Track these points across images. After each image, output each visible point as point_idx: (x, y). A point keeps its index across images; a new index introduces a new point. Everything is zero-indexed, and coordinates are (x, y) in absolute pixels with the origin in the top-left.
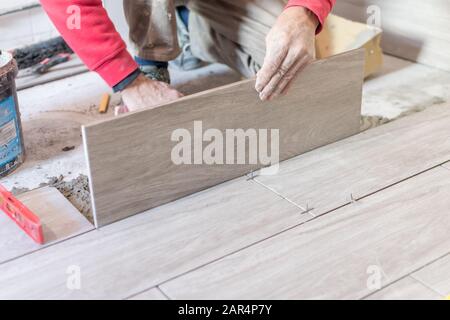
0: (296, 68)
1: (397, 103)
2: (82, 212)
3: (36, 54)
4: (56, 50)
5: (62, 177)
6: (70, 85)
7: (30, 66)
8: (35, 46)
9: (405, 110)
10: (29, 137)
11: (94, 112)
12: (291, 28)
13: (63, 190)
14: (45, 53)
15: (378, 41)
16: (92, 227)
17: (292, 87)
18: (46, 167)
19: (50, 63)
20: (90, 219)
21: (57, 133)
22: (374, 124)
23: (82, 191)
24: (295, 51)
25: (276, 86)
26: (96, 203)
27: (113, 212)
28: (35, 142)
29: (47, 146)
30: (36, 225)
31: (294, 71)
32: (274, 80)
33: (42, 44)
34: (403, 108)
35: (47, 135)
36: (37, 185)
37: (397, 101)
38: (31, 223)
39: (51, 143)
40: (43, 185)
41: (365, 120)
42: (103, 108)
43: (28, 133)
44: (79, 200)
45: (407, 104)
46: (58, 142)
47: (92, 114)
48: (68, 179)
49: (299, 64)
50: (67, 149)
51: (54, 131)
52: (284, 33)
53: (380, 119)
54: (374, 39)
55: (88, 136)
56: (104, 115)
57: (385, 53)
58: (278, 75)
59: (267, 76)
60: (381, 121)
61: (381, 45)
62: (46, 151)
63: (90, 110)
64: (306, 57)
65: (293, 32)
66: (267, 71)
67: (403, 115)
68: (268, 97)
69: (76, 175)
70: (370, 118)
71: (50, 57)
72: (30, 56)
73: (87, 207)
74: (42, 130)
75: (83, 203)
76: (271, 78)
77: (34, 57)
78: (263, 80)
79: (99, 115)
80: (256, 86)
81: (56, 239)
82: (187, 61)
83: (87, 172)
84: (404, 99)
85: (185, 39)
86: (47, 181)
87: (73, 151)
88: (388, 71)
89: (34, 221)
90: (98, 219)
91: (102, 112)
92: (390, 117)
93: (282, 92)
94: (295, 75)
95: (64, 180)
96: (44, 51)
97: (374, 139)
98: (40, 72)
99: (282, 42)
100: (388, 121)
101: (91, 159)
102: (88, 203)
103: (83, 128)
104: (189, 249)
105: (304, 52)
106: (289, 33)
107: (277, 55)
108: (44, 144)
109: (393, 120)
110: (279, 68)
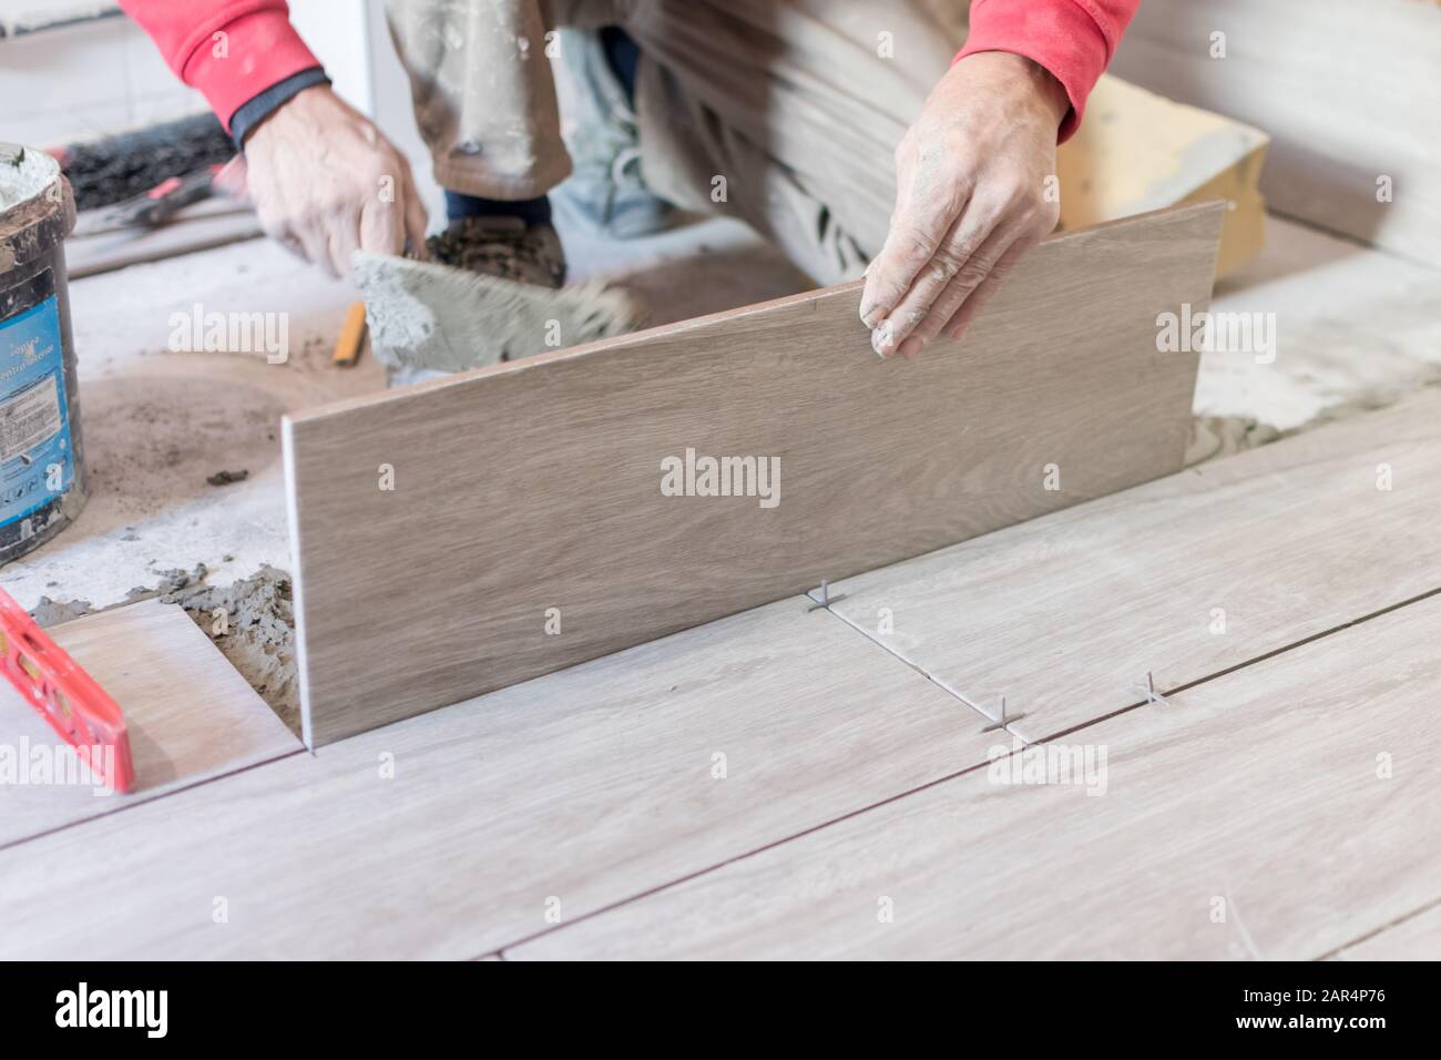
0: (995, 253)
1: (1307, 379)
2: (262, 690)
3: (136, 163)
4: (202, 154)
5: (203, 572)
6: (242, 269)
7: (117, 200)
8: (137, 136)
9: (1330, 402)
10: (103, 433)
11: (317, 360)
12: (981, 118)
13: (203, 617)
14: (168, 161)
15: (1254, 173)
16: (295, 744)
17: (979, 318)
18: (150, 536)
19: (182, 194)
20: (288, 715)
21: (194, 424)
22: (1230, 443)
23: (267, 620)
24: (995, 194)
25: (928, 311)
26: (313, 669)
27: (366, 701)
28: (121, 454)
29: (158, 465)
30: (111, 731)
31: (987, 262)
32: (923, 289)
33: (158, 129)
34: (1327, 393)
35: (161, 431)
36: (120, 595)
37: (1304, 368)
38: (93, 722)
39: (174, 457)
40: (140, 594)
41: (1202, 430)
42: (345, 350)
43: (98, 419)
44: (254, 652)
45: (1336, 380)
46: (196, 453)
47: (310, 367)
48: (222, 579)
49: (1005, 241)
50: (224, 479)
51: (186, 417)
52: (959, 137)
53: (1251, 428)
54: (1242, 166)
55: (300, 453)
56: (351, 374)
57: (1275, 212)
58: (938, 275)
59: (899, 274)
60: (1251, 434)
61: (1264, 187)
62: (154, 481)
63: (306, 354)
64: (1028, 215)
65: (986, 131)
66: (901, 259)
67: (1325, 419)
68: (902, 345)
69: (247, 568)
70: (1217, 424)
71: (182, 174)
72: (117, 167)
73: (282, 675)
74: (146, 412)
75: (267, 662)
76: (913, 283)
77: (129, 173)
78: (889, 291)
79: (334, 372)
80: (863, 310)
81: (173, 778)
82: (627, 206)
83: (288, 560)
84: (1328, 364)
85: (622, 137)
86: (153, 583)
87: (242, 487)
88: (1278, 272)
89: (106, 717)
90: (315, 720)
91: (342, 364)
92: (1282, 422)
93: (945, 329)
94: (991, 275)
95: (210, 581)
96: (162, 154)
97: (1229, 492)
98: (149, 223)
99: (954, 163)
100: (1275, 437)
101: (305, 526)
102: (283, 660)
103: (287, 425)
104: (607, 834)
105: (1024, 201)
106: (973, 134)
107: (936, 208)
108: (149, 458)
109: (1291, 433)
110: (942, 247)
